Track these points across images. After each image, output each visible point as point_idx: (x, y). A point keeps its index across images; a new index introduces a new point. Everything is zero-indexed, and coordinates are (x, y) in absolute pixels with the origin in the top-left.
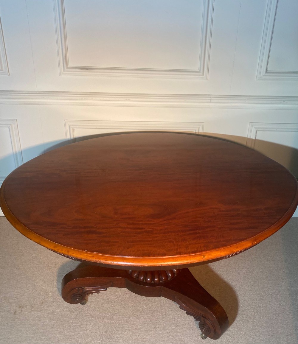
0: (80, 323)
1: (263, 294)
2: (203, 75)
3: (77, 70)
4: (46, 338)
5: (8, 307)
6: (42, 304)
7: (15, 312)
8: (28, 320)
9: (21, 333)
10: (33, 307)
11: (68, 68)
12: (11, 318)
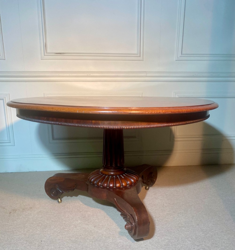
2: (140, 56)
3: (54, 54)
5: (4, 211)
6: (31, 208)
7: (10, 213)
8: (21, 216)
9: (16, 222)
10: (24, 210)
11: (47, 53)
12: (7, 216)
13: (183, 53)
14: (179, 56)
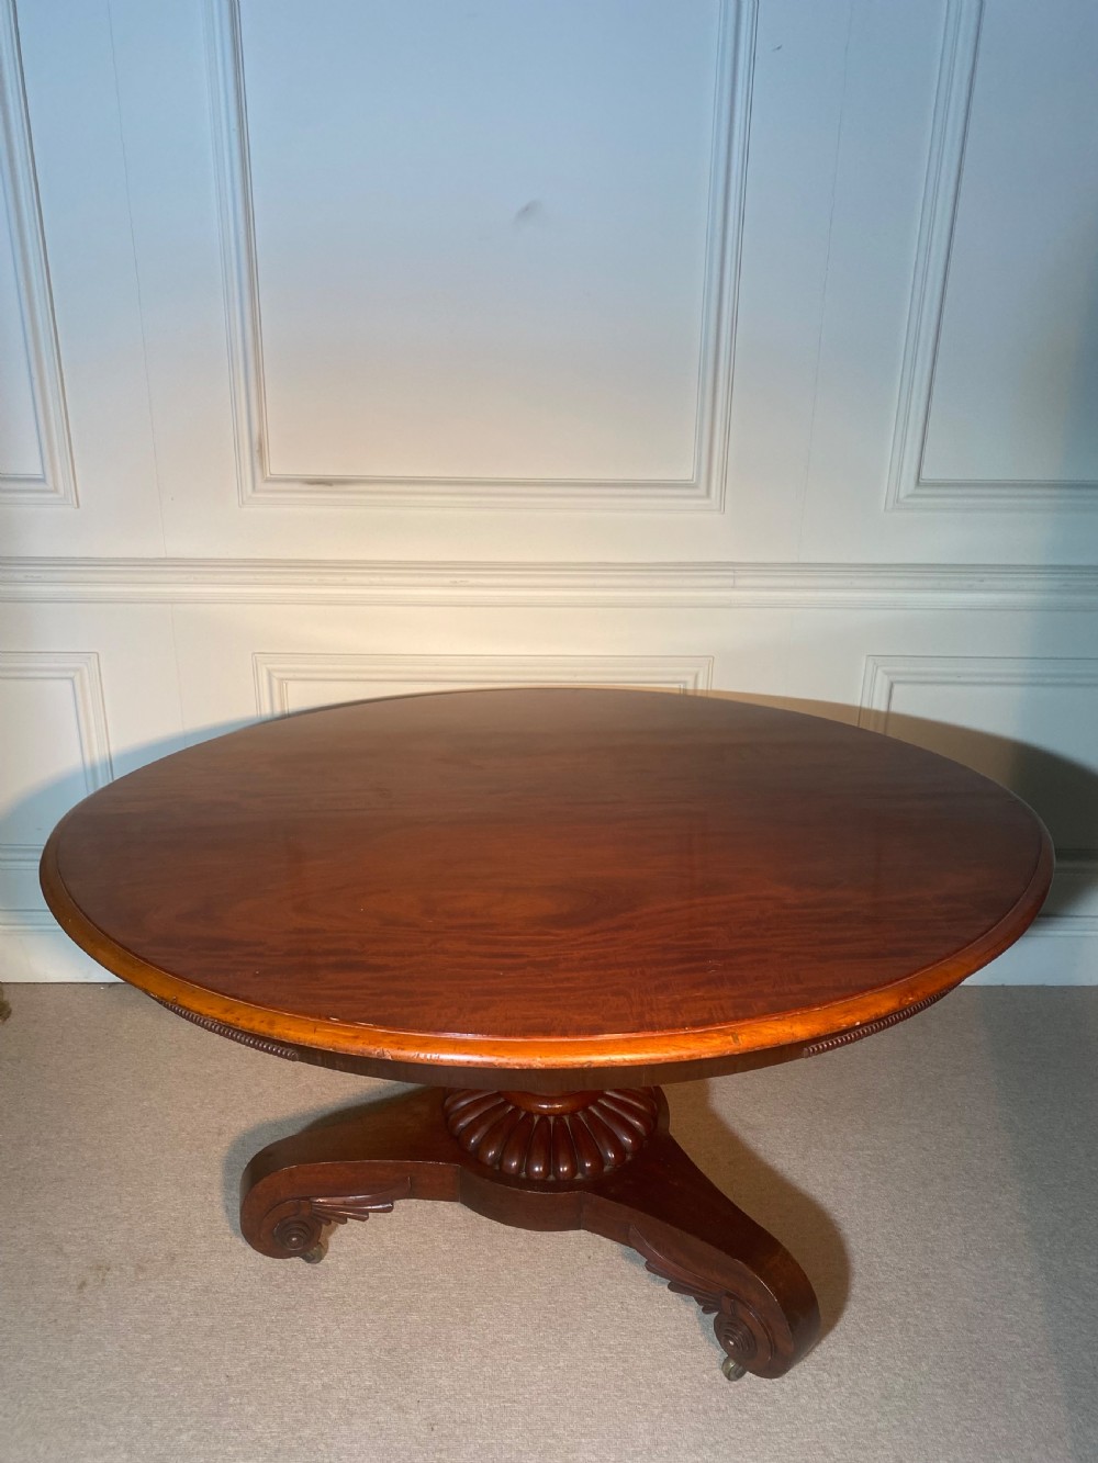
0: (300, 1321)
2: (708, 495)
3: (296, 486)
4: (187, 1369)
5: (57, 1268)
6: (172, 1258)
7: (83, 1285)
8: (126, 1311)
9: (100, 1354)
10: (141, 1269)
11: (268, 481)
12: (68, 1303)
13: (925, 475)
14: (902, 495)
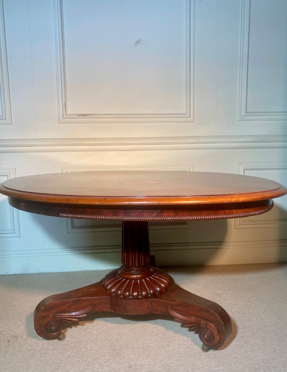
1: (279, 314)
2: (190, 117)
3: (75, 116)
4: (46, 359)
7: (9, 341)
8: (24, 346)
9: (16, 357)
11: (67, 115)
12: (4, 346)
13: (248, 110)
14: (242, 116)
